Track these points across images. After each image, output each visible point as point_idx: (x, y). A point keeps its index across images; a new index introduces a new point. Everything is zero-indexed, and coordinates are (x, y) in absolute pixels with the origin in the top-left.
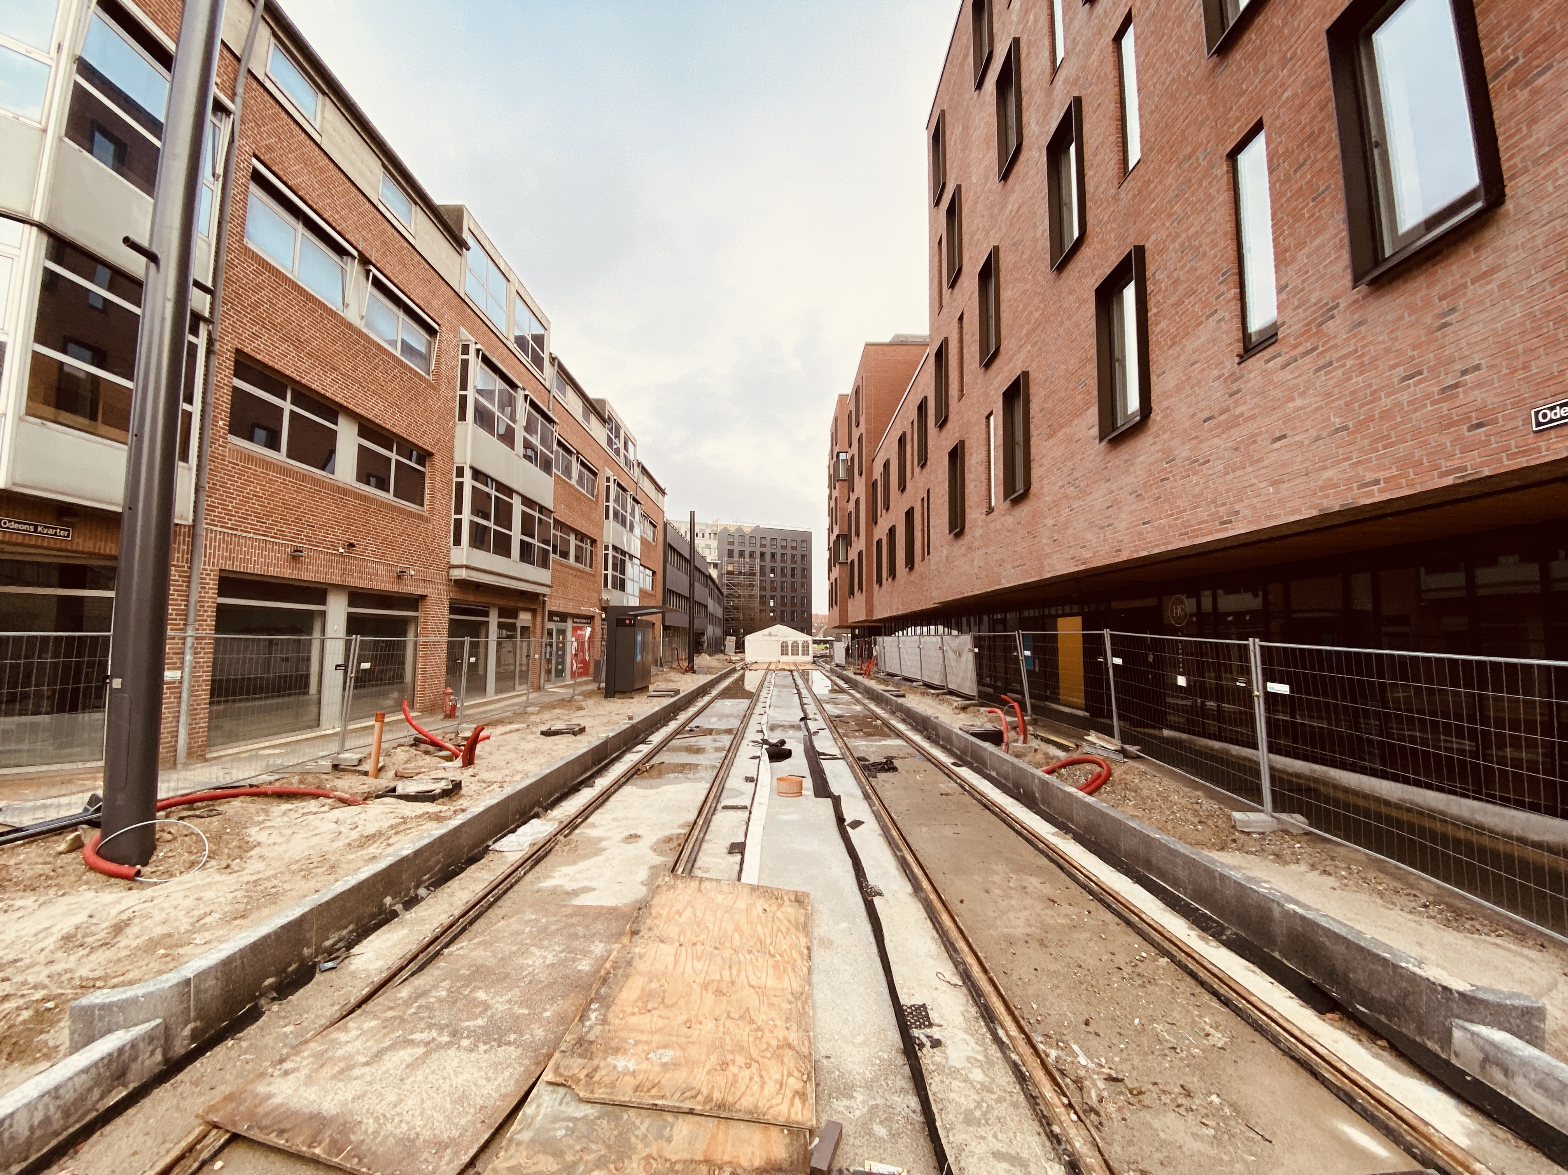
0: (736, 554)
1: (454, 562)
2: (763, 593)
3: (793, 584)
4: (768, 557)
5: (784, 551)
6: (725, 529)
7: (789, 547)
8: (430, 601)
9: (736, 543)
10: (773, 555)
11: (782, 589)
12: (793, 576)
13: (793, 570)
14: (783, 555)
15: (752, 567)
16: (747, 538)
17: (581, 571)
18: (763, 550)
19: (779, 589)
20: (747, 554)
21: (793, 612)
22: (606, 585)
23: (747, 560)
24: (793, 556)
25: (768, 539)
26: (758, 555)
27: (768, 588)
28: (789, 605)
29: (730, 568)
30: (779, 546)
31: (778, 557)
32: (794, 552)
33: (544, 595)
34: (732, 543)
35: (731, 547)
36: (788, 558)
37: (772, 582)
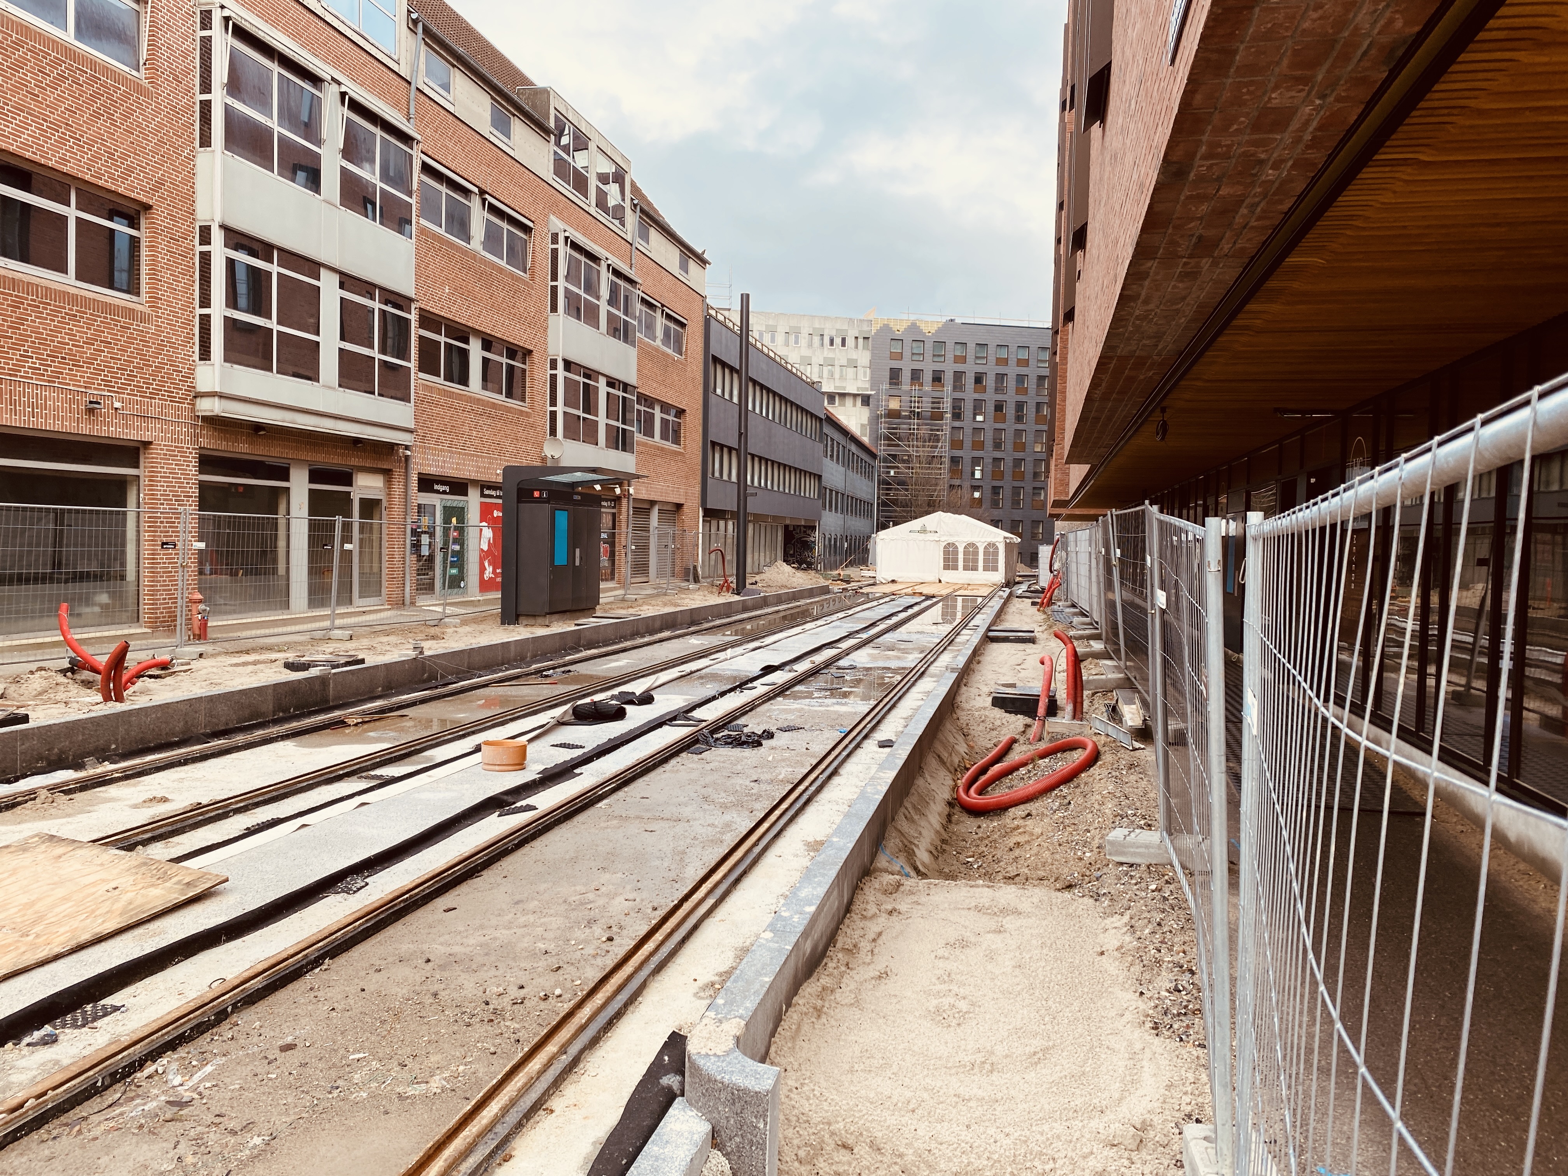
0: (906, 376)
1: (202, 387)
2: (957, 453)
3: (1018, 433)
4: (969, 381)
5: (1001, 370)
6: (886, 328)
7: (1012, 362)
8: (156, 451)
9: (907, 354)
10: (978, 379)
11: (997, 445)
12: (1019, 418)
13: (1020, 406)
14: (1000, 377)
15: (936, 401)
16: (929, 346)
17: (494, 406)
18: (960, 367)
19: (989, 444)
20: (928, 377)
21: (1016, 491)
22: (553, 432)
23: (927, 388)
24: (1021, 378)
25: (971, 346)
26: (948, 378)
27: (968, 444)
28: (1008, 476)
29: (894, 405)
30: (992, 359)
31: (990, 382)
32: (1023, 371)
33: (407, 448)
34: (900, 356)
35: (896, 364)
36: (1011, 384)
37: (977, 430)
